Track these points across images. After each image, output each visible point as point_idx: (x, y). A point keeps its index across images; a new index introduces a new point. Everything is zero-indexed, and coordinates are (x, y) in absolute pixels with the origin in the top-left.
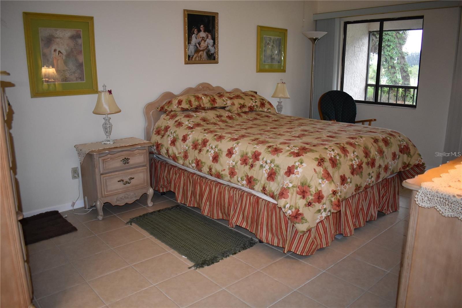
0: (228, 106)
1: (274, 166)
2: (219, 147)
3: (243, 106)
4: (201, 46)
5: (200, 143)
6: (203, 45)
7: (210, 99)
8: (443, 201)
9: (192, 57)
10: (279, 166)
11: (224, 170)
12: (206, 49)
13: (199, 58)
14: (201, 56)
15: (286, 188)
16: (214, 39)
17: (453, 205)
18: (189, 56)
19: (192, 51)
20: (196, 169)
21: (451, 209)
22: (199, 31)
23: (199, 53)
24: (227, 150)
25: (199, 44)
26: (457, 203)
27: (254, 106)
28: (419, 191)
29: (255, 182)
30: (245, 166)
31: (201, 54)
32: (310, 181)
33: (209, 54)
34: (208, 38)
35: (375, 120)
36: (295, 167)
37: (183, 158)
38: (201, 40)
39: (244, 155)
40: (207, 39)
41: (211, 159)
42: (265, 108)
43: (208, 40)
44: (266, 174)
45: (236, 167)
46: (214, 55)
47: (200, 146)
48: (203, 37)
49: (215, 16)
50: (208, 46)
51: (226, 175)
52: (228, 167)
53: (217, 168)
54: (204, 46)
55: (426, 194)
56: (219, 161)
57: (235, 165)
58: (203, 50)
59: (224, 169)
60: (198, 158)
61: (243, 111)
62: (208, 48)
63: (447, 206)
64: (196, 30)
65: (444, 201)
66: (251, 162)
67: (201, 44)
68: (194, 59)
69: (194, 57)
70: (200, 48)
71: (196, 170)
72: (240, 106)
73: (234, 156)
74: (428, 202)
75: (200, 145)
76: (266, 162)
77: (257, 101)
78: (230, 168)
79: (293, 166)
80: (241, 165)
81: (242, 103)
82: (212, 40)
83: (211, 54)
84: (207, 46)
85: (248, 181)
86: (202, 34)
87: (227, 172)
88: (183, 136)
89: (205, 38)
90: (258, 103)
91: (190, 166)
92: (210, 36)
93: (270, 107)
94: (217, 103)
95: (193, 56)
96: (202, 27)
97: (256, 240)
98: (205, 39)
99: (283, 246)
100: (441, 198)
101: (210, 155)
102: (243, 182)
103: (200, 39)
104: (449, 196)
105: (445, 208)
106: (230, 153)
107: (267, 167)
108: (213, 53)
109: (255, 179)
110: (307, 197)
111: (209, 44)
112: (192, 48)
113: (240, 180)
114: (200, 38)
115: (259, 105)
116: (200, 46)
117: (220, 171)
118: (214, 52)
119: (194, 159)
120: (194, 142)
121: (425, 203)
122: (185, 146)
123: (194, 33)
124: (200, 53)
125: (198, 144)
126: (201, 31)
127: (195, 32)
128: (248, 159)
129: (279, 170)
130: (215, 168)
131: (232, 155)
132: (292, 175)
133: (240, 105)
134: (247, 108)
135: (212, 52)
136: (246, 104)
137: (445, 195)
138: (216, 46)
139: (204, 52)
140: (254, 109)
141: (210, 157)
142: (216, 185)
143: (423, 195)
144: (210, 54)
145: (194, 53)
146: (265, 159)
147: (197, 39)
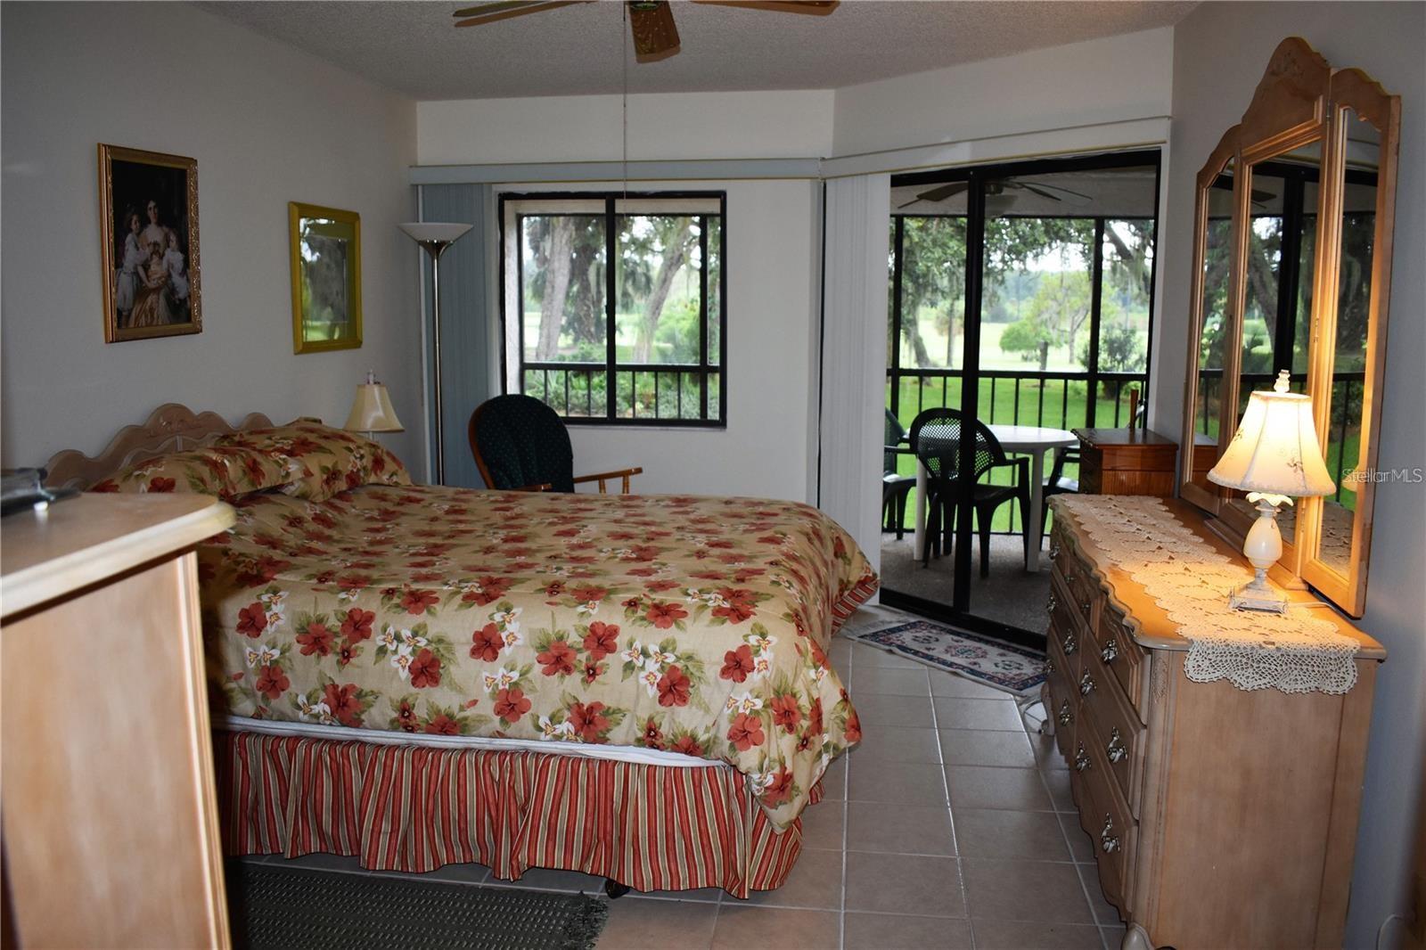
0: (292, 484)
1: (675, 658)
2: (432, 632)
3: (334, 473)
4: (150, 273)
5: (338, 630)
6: (157, 269)
7: (245, 463)
8: (1241, 661)
9: (129, 316)
10: (694, 656)
11: (474, 703)
12: (165, 283)
13: (146, 316)
14: (152, 310)
15: (751, 712)
16: (184, 248)
17: (1262, 665)
18: (119, 313)
19: (127, 297)
20: (328, 722)
21: (1257, 673)
22: (145, 222)
23: (146, 299)
24: (470, 636)
25: (146, 266)
26: (1272, 659)
27: (358, 470)
28: (1191, 650)
29: (610, 718)
30: (562, 676)
31: (152, 303)
32: (794, 681)
33: (174, 302)
34: (169, 247)
35: (639, 471)
36: (752, 651)
37: (260, 694)
38: (152, 254)
39: (549, 642)
40: (165, 249)
41: (405, 674)
42: (383, 472)
43: (168, 253)
44: (649, 687)
45: (525, 686)
46: (189, 303)
47: (339, 641)
48: (156, 244)
49: (185, 171)
50: (170, 276)
51: (481, 720)
52: (487, 691)
53: (437, 703)
54: (158, 276)
55: (1204, 654)
56: (444, 676)
57: (520, 680)
58: (157, 290)
59: (471, 699)
60: (337, 682)
61: (334, 492)
62: (170, 282)
63: (1251, 670)
64: (135, 218)
65: (1244, 660)
66: (584, 660)
67: (149, 266)
68: (133, 321)
69: (133, 315)
70: (149, 281)
71: (331, 725)
72: (325, 477)
73: (505, 652)
74: (1211, 670)
75: (336, 635)
76: (645, 653)
77: (366, 455)
78: (500, 691)
79: (744, 648)
80: (548, 675)
81: (330, 466)
82: (181, 252)
83: (180, 300)
84: (167, 274)
85: (581, 722)
86: (154, 233)
87: (487, 708)
88: (238, 611)
89: (162, 245)
90: (367, 461)
91: (301, 713)
92: (173, 238)
93: (397, 468)
94: (264, 475)
95: (130, 311)
96: (150, 209)
97: (595, 896)
98: (161, 251)
99: (708, 883)
100: (1238, 655)
101: (396, 665)
102: (557, 726)
103: (148, 251)
104: (1253, 648)
105: (1247, 674)
106: (487, 645)
107: (652, 666)
108: (185, 299)
109: (609, 708)
110: (797, 724)
111: (172, 268)
112: (126, 281)
113: (547, 725)
114: (148, 245)
115: (369, 466)
116: (148, 277)
117: (455, 710)
118: (187, 295)
119: (318, 686)
120: (303, 628)
121: (1204, 672)
122: (264, 648)
123: (131, 230)
124: (149, 300)
125: (327, 633)
126: (150, 223)
127: (134, 227)
128: (570, 651)
129: (700, 669)
130: (428, 701)
131: (500, 651)
132: (751, 673)
133: (325, 473)
134: (344, 480)
135: (182, 295)
136: (340, 468)
137: (1245, 648)
138: (189, 271)
139: (158, 295)
140: (359, 479)
141: (401, 670)
142: (417, 758)
143: (1199, 658)
144: (178, 302)
145: (131, 302)
146: (638, 645)
147: (138, 249)
